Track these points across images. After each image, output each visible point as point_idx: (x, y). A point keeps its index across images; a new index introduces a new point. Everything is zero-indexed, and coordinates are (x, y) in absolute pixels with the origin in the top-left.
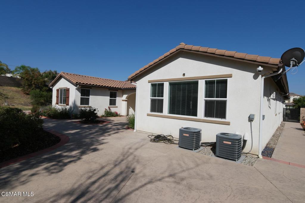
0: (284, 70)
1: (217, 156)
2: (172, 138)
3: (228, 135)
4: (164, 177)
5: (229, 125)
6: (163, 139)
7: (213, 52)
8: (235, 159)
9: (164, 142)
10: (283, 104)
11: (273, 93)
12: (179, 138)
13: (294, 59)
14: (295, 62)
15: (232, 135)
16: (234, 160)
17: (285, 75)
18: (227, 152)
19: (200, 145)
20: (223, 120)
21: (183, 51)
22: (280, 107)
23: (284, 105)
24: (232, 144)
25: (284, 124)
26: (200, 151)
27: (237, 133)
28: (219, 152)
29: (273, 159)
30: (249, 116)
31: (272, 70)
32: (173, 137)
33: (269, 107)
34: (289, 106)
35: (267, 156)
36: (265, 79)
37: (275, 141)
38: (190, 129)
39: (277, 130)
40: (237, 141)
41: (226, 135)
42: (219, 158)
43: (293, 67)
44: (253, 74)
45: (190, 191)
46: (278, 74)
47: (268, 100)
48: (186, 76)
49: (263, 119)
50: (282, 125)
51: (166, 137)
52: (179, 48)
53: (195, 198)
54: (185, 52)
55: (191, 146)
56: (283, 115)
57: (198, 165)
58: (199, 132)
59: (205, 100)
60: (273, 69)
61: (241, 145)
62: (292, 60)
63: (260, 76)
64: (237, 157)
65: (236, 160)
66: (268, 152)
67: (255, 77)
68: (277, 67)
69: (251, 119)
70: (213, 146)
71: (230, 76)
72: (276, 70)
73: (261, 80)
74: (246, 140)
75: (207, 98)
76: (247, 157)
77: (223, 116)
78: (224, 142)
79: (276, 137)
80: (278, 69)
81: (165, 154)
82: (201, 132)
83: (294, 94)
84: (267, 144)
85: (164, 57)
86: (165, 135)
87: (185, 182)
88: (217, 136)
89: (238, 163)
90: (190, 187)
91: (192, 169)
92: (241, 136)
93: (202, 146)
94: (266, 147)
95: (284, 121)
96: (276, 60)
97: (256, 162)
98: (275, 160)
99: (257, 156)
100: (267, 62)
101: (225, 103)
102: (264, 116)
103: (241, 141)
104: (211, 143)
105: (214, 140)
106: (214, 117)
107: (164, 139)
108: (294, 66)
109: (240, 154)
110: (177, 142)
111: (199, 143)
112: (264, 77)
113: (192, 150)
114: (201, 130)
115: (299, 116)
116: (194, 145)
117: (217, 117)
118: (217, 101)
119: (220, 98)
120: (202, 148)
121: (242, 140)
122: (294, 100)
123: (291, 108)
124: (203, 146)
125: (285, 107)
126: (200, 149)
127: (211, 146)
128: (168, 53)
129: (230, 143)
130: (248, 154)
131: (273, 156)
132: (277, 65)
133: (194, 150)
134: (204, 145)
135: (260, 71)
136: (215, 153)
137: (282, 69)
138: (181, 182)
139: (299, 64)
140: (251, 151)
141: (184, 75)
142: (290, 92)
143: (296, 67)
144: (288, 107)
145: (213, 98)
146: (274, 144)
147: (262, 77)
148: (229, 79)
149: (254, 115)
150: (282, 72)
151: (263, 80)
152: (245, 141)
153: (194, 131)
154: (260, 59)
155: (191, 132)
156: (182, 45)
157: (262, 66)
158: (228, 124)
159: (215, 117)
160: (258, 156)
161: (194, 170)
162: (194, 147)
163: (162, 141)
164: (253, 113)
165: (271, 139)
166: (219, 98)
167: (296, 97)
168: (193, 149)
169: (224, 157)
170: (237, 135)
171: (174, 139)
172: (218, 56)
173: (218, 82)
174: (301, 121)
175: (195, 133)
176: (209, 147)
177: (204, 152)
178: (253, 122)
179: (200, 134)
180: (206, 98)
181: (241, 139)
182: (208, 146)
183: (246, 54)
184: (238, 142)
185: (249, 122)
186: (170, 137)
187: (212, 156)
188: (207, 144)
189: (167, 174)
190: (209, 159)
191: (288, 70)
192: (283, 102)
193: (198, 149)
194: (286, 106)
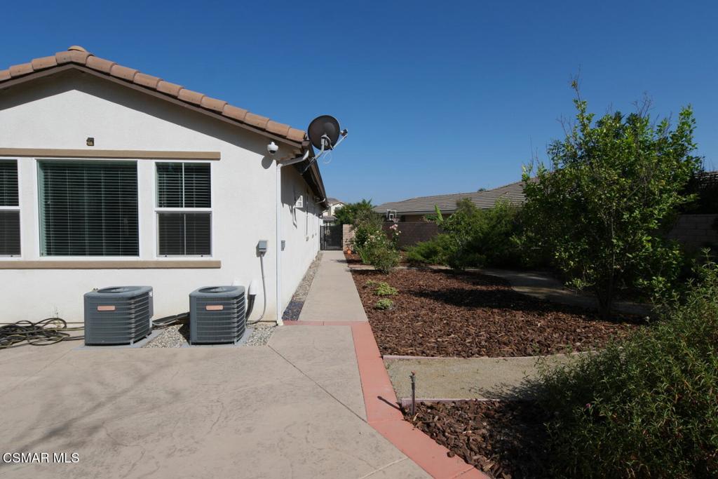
0: (312, 154)
1: (193, 344)
2: (63, 325)
3: (217, 290)
4: (26, 446)
5: (219, 268)
6: (25, 334)
7: (172, 93)
8: (232, 341)
9: (31, 344)
10: (319, 217)
11: (299, 197)
12: (83, 321)
13: (325, 136)
14: (328, 141)
15: (224, 290)
16: (231, 343)
17: (315, 162)
18: (215, 329)
19: (151, 326)
20: (205, 258)
21: (83, 72)
22: (313, 224)
23: (322, 221)
24: (224, 309)
25: (322, 255)
26: (150, 342)
27: (236, 284)
28: (198, 334)
29: (300, 321)
30: (257, 245)
31: (294, 153)
32: (66, 321)
33: (294, 224)
34: (330, 222)
35: (292, 319)
36: (282, 169)
37: (306, 288)
38: (118, 290)
39: (310, 267)
40: (235, 301)
41: (212, 290)
42: (198, 346)
43: (325, 149)
44: (263, 157)
45: (115, 451)
46: (304, 162)
47: (291, 211)
48: (98, 146)
49: (283, 249)
50: (318, 258)
51: (39, 328)
52: (69, 60)
53: (130, 463)
54: (90, 74)
55: (125, 334)
56: (321, 238)
57: (142, 378)
58: (147, 293)
59: (158, 212)
60: (295, 150)
61: (244, 308)
62: (323, 138)
63: (274, 162)
64: (236, 334)
65: (235, 340)
66: (293, 311)
67: (266, 164)
68: (300, 146)
69: (261, 252)
70: (184, 323)
71: (216, 157)
72: (300, 153)
73: (275, 169)
74: (255, 295)
75: (164, 206)
76: (256, 329)
77: (205, 248)
78: (209, 308)
79: (307, 280)
80: (303, 150)
81: (34, 378)
82: (151, 294)
83: (335, 201)
84: (293, 296)
85: (9, 77)
86: (33, 322)
87: (102, 434)
88: (190, 296)
89: (238, 346)
90: (116, 443)
91: (125, 392)
92: (243, 288)
93: (155, 327)
94: (291, 303)
95: (321, 249)
96: (298, 133)
97: (273, 334)
98: (303, 323)
99: (275, 324)
100: (284, 134)
101: (206, 218)
102: (283, 243)
103: (244, 298)
104: (179, 315)
105: (185, 309)
106: (184, 254)
107: (33, 334)
108: (327, 148)
109: (244, 326)
110: (82, 333)
111: (148, 321)
112: (280, 165)
113: (129, 344)
114: (151, 290)
115: (342, 238)
116: (133, 330)
117: (190, 252)
118: (189, 215)
119: (197, 207)
120: (155, 333)
121: (246, 296)
122: (337, 211)
123: (332, 225)
124: (160, 327)
125: (323, 225)
126: (150, 338)
127: (180, 324)
128: (27, 67)
129: (221, 307)
130: (259, 323)
131: (301, 317)
132: (300, 143)
133: (134, 342)
134: (161, 324)
135: (273, 152)
136: (187, 337)
137: (308, 152)
138: (90, 438)
139: (333, 146)
140: (264, 316)
141: (91, 141)
142: (328, 195)
143: (330, 151)
144: (328, 225)
145: (178, 206)
146: (305, 294)
147: (277, 164)
148: (213, 163)
149: (265, 242)
150: (310, 157)
151: (279, 170)
152: (252, 298)
153: (129, 294)
154: (273, 126)
155: (123, 298)
156: (78, 53)
157: (277, 143)
158: (216, 266)
159: (187, 254)
160: (276, 322)
161: (132, 392)
162: (133, 335)
163: (24, 339)
164: (263, 239)
165: (301, 286)
166: (193, 206)
167: (338, 206)
168: (132, 341)
169: (208, 341)
170: (235, 288)
171: (69, 326)
172: (186, 106)
173: (190, 169)
174: (345, 248)
175: (133, 298)
176: (175, 327)
177: (162, 342)
178: (265, 255)
179: (148, 298)
180: (160, 206)
181: (243, 294)
182: (173, 324)
183: (246, 111)
184: (237, 303)
185: (258, 256)
186: (54, 323)
187: (181, 345)
188: (169, 321)
189: (38, 433)
190: (175, 355)
191: (319, 154)
192: (320, 215)
193: (145, 337)
194: (325, 222)
